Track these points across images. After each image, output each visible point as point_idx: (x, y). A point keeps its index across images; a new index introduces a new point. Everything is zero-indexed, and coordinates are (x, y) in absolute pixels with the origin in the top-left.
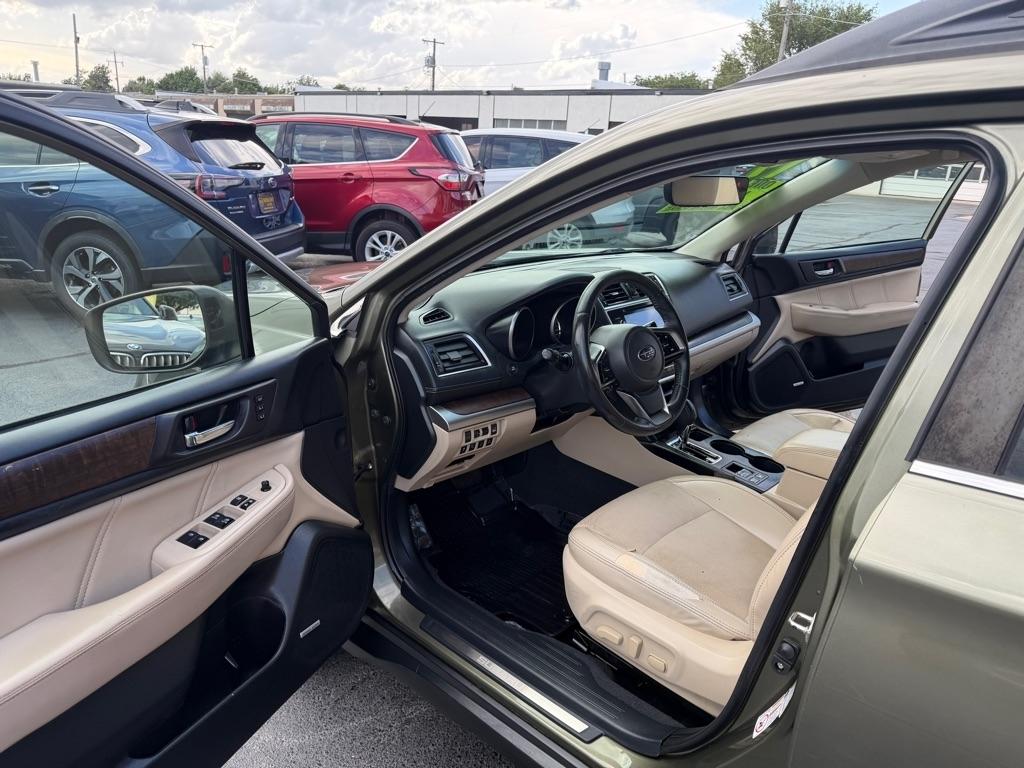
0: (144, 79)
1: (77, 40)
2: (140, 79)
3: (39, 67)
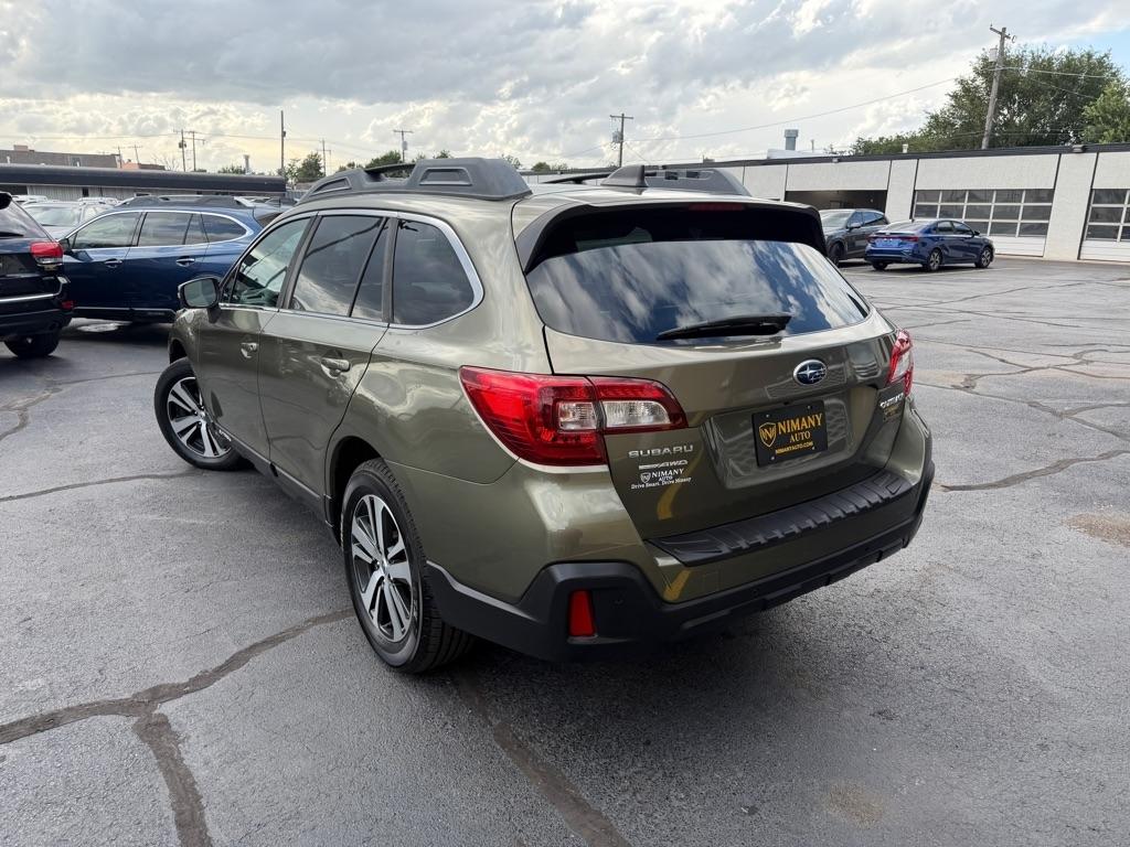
0: (353, 165)
1: (284, 134)
2: (350, 165)
3: (250, 160)
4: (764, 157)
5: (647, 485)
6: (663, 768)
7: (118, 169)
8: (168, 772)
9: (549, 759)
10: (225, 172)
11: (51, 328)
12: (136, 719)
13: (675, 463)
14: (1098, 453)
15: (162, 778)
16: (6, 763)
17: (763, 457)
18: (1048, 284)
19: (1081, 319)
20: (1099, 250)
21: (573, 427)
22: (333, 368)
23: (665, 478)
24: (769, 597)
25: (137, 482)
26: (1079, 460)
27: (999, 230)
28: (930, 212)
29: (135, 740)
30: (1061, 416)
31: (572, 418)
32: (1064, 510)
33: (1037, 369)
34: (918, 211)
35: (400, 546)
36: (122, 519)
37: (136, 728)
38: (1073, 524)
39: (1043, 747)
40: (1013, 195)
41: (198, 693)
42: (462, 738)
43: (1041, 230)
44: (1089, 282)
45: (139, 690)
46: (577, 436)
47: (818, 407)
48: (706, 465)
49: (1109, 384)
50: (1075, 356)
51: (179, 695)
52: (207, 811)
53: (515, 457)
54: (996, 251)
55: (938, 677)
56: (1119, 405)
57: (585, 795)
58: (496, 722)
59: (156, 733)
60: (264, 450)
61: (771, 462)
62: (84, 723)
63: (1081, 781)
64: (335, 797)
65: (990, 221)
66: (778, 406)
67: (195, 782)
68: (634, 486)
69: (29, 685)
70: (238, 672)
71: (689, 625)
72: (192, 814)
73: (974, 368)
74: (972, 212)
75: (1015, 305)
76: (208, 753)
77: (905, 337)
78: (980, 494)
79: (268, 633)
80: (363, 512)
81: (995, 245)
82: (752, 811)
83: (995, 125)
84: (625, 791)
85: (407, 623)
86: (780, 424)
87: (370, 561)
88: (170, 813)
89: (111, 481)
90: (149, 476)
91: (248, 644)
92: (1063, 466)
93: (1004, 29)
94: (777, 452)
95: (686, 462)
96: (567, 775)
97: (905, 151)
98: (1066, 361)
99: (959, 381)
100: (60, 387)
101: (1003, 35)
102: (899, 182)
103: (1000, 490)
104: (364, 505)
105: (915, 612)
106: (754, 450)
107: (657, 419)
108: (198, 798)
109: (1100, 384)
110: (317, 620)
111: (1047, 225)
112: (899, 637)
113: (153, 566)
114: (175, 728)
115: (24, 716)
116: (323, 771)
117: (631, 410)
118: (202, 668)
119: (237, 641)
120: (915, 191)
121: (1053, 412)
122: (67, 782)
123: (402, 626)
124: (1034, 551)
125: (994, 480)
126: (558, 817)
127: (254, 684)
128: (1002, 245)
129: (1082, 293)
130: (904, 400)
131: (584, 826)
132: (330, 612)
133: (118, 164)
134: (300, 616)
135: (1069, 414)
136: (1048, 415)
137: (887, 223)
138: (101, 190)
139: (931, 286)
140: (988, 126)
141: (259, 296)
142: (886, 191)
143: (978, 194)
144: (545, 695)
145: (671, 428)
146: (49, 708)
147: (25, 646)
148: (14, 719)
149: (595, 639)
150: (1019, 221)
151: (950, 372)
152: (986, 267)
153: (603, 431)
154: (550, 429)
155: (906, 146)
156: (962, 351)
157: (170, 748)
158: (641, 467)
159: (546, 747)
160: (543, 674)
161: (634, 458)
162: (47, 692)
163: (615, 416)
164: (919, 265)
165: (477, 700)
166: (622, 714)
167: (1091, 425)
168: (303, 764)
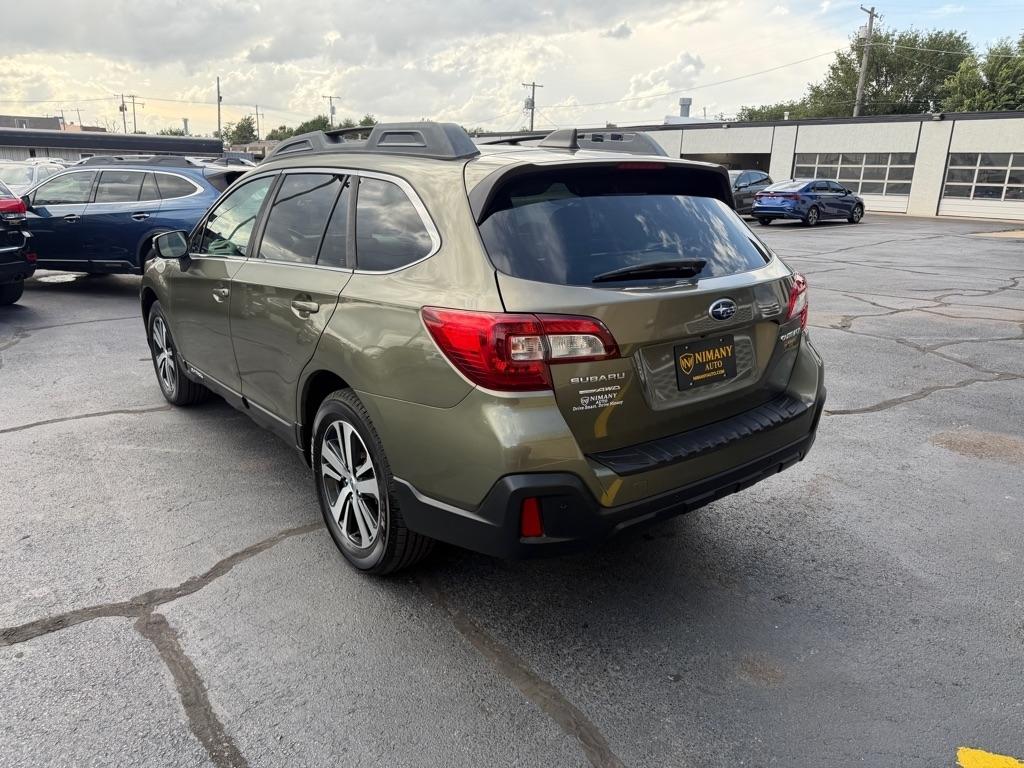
0: (284, 128)
1: (220, 99)
2: (281, 128)
3: (188, 123)
4: (661, 123)
5: (587, 407)
6: (601, 647)
7: (62, 131)
8: (170, 662)
9: (502, 642)
10: (163, 134)
11: (16, 279)
12: (136, 619)
13: (609, 389)
14: (956, 382)
15: (166, 667)
16: (24, 658)
17: (683, 382)
18: (913, 237)
19: (941, 267)
20: (955, 207)
21: (522, 358)
22: (302, 310)
23: (601, 401)
24: (688, 502)
25: (112, 417)
26: (940, 388)
27: (869, 189)
28: (808, 173)
29: (137, 637)
30: (924, 351)
31: (522, 350)
32: (928, 429)
33: (903, 311)
34: (797, 172)
35: (368, 465)
36: (102, 450)
37: (137, 626)
38: (936, 440)
39: (915, 621)
40: (880, 158)
41: (190, 596)
42: (427, 626)
43: (905, 190)
44: (946, 235)
45: (136, 594)
46: (526, 365)
47: (728, 340)
48: (636, 390)
49: (963, 324)
50: (935, 300)
51: (173, 598)
52: (209, 693)
53: (473, 385)
54: (866, 208)
55: (827, 568)
56: (972, 341)
57: (535, 670)
58: (455, 613)
59: (156, 630)
60: (236, 384)
61: (690, 388)
62: (90, 624)
63: (946, 647)
64: (320, 678)
65: (861, 181)
66: (695, 339)
67: (196, 670)
68: (575, 409)
69: (36, 593)
70: (223, 578)
71: (621, 526)
72: (197, 696)
73: (850, 310)
74: (845, 173)
75: (883, 255)
76: (205, 645)
77: (801, 279)
78: (856, 417)
79: (247, 545)
80: (332, 436)
81: (865, 203)
82: (677, 678)
83: (864, 95)
84: (569, 665)
85: (374, 532)
86: (697, 355)
87: (339, 478)
88: (176, 695)
89: (87, 416)
90: (122, 412)
91: (230, 554)
92: (927, 392)
93: (873, 9)
94: (695, 378)
95: (619, 387)
96: (519, 653)
97: (786, 118)
98: (927, 304)
99: (837, 322)
100: (29, 332)
101: (872, 14)
102: (782, 145)
103: (874, 413)
104: (333, 430)
105: (806, 516)
106: (675, 380)
107: (594, 350)
108: (200, 683)
109: (957, 323)
110: (289, 533)
111: (910, 185)
112: (793, 536)
113: (135, 489)
114: (172, 625)
115: (34, 619)
116: (308, 657)
117: (572, 343)
118: (190, 575)
119: (220, 551)
120: (795, 154)
121: (918, 348)
122: (82, 674)
123: (370, 534)
124: (904, 462)
125: (868, 406)
126: (514, 688)
127: (239, 586)
128: (872, 202)
129: (940, 245)
130: (800, 334)
131: (537, 694)
132: (300, 526)
133: (62, 126)
134: (274, 529)
135: (931, 349)
136: (913, 350)
137: (771, 183)
138: (47, 151)
139: (810, 240)
140: (858, 96)
141: (225, 247)
142: (770, 155)
143: (850, 158)
144: (496, 589)
145: (606, 358)
146: (56, 611)
147: (27, 560)
148: (26, 621)
149: (544, 539)
150: (886, 181)
151: (829, 314)
152: (857, 222)
153: (549, 361)
154: (503, 360)
155: (787, 113)
156: (839, 296)
157: (171, 643)
158: (581, 392)
159: (500, 631)
160: (492, 573)
161: (575, 384)
162: (53, 598)
163: (559, 347)
164: (799, 221)
165: (437, 595)
166: (563, 604)
167: (949, 358)
168: (290, 652)
